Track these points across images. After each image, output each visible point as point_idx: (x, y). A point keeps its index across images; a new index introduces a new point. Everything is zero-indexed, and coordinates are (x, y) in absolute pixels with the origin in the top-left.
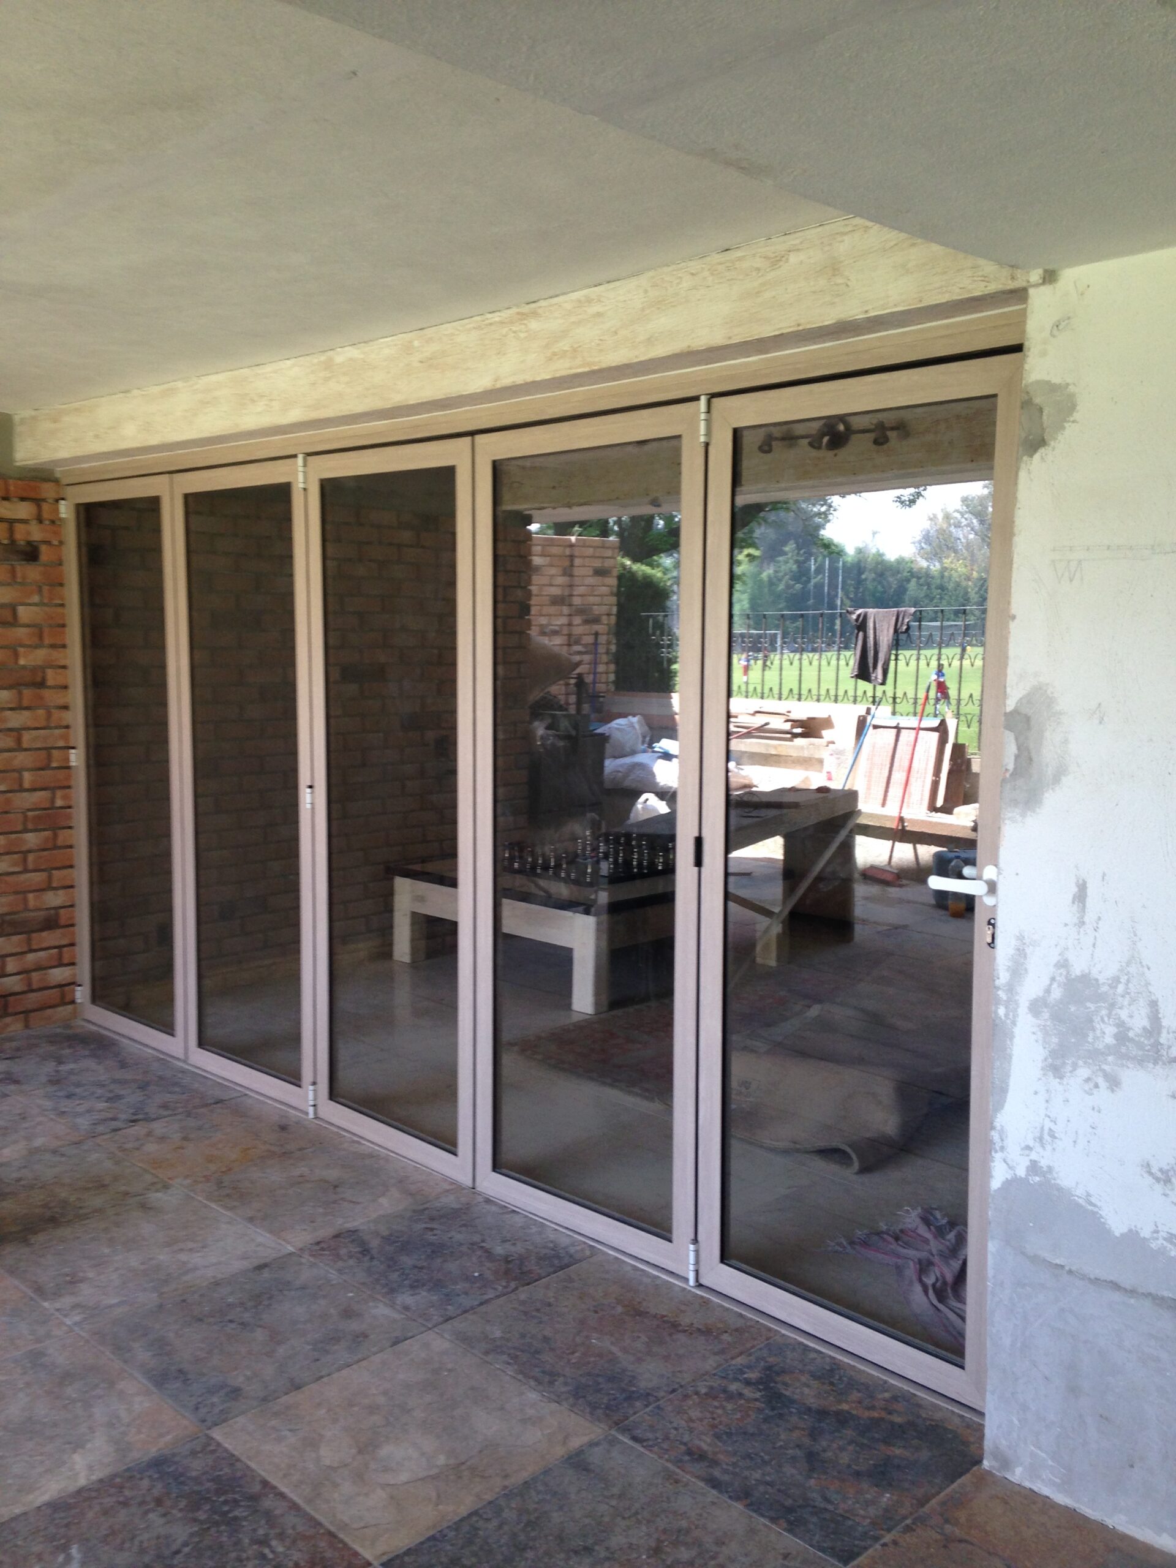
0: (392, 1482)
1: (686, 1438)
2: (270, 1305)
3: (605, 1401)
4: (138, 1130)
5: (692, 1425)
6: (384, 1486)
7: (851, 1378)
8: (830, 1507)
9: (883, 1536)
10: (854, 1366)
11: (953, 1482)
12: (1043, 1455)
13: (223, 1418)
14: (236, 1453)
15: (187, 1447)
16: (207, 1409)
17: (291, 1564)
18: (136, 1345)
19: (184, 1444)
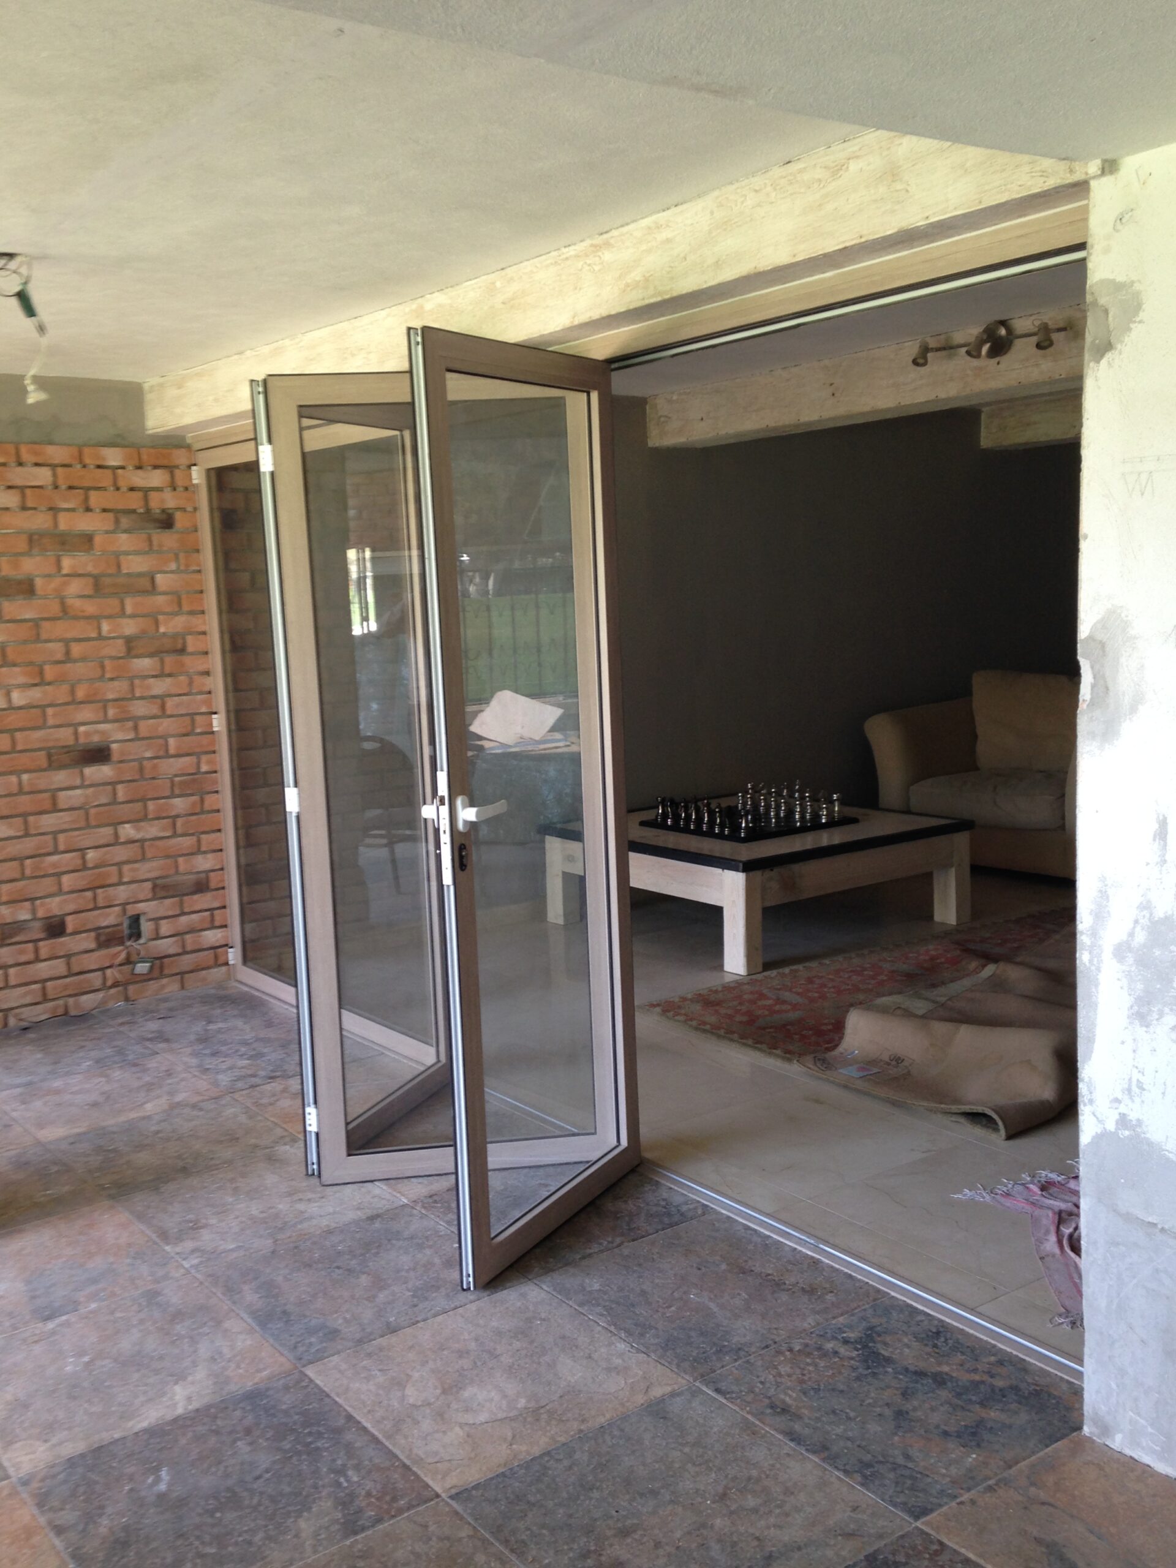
0: (471, 1422)
1: (772, 1392)
2: (378, 1253)
3: (694, 1354)
4: (276, 1086)
5: (779, 1380)
6: (461, 1425)
7: (957, 1341)
8: (910, 1465)
9: (961, 1495)
10: (962, 1330)
11: (1047, 1446)
12: (1142, 1421)
13: (318, 1358)
14: (326, 1389)
15: (282, 1382)
16: (304, 1348)
17: (363, 1493)
18: (246, 1288)
19: (279, 1380)
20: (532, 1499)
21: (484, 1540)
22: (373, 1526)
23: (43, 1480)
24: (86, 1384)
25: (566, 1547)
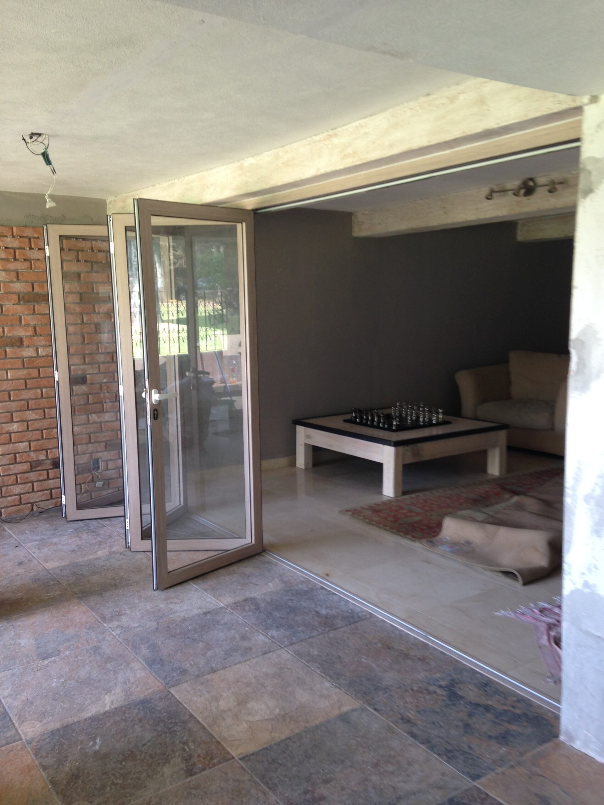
0: (251, 720)
1: (402, 711)
2: (208, 631)
3: (364, 690)
5: (406, 705)
6: (247, 722)
7: (496, 688)
8: (472, 752)
9: (497, 769)
10: (498, 683)
11: (541, 745)
12: (590, 735)
13: (177, 683)
14: (180, 700)
15: (158, 696)
16: (170, 679)
17: (196, 755)
18: (143, 646)
19: (157, 694)
20: (280, 761)
21: (256, 782)
22: (201, 772)
23: (38, 742)
24: (61, 693)
25: (296, 788)
